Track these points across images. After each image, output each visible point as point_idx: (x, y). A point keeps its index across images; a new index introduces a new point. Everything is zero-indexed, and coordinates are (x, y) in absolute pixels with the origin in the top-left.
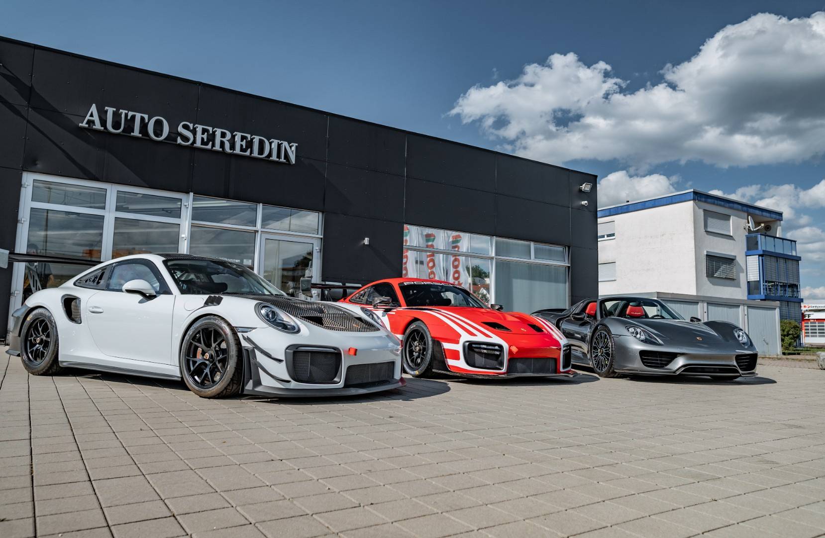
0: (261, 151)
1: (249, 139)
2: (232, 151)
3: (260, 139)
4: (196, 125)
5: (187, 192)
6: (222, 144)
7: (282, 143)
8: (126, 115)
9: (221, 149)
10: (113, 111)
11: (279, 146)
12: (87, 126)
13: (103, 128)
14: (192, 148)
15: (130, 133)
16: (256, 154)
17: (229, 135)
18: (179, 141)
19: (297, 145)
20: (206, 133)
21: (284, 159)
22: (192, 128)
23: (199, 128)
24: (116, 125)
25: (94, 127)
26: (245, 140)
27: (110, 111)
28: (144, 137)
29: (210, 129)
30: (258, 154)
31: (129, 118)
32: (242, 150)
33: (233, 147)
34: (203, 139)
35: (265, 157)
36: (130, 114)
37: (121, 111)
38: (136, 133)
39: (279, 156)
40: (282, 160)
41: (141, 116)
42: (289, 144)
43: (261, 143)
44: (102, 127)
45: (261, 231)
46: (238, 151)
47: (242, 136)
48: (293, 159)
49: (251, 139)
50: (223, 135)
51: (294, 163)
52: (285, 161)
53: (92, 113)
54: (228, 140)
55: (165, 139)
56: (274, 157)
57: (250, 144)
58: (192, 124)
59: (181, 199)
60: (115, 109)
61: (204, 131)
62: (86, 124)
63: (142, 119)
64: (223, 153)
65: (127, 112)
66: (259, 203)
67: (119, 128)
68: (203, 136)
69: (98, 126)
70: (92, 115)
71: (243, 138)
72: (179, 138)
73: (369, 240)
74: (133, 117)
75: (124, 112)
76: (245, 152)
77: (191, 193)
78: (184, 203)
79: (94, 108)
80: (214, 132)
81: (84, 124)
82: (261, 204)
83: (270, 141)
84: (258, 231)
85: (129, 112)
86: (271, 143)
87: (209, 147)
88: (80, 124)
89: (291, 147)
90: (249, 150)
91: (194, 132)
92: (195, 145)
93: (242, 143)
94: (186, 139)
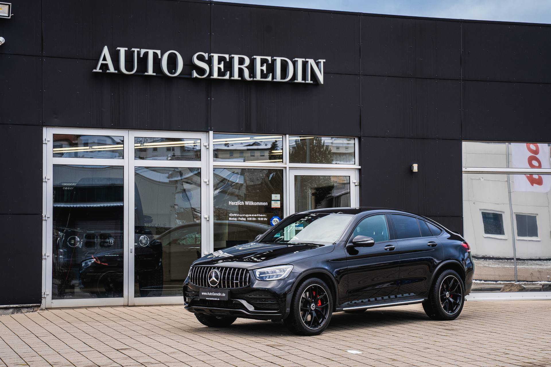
0: (284, 74)
1: (270, 62)
2: (252, 79)
3: (281, 60)
4: (212, 54)
5: (207, 131)
6: (241, 71)
7: (308, 62)
8: (139, 53)
9: (240, 79)
10: (125, 50)
11: (305, 64)
12: (101, 71)
13: (116, 72)
14: (209, 81)
15: (145, 73)
16: (278, 78)
17: (247, 61)
18: (195, 75)
19: (325, 60)
20: (223, 62)
21: (311, 80)
22: (207, 59)
23: (216, 57)
24: (129, 65)
25: (108, 71)
26: (265, 64)
27: (122, 51)
28: (159, 75)
29: (227, 56)
30: (281, 79)
31: (142, 56)
32: (263, 75)
33: (252, 73)
34: (219, 69)
35: (289, 80)
36: (143, 51)
37: (133, 49)
38: (150, 71)
39: (304, 77)
40: (309, 81)
41: (154, 52)
42: (315, 61)
43: (284, 66)
44: (115, 70)
45: (289, 167)
46: (258, 77)
47: (261, 59)
48: (321, 77)
49: (272, 60)
50: (241, 61)
51: (322, 82)
52: (312, 82)
53: (104, 56)
54: (246, 67)
55: (180, 74)
56: (300, 79)
57: (271, 68)
58: (207, 54)
59: (201, 139)
60: (127, 49)
61: (220, 59)
62: (100, 69)
63: (155, 55)
64: (242, 81)
65: (139, 50)
66: (285, 135)
67: (132, 70)
68: (220, 66)
69: (112, 69)
70: (105, 59)
71: (263, 62)
72: (194, 71)
73: (418, 166)
74: (146, 54)
75: (136, 50)
76: (266, 77)
77: (210, 131)
78: (204, 143)
79: (106, 51)
80: (231, 59)
81: (98, 70)
82: (287, 136)
83: (294, 60)
84: (286, 168)
85: (141, 49)
86: (295, 63)
87: (227, 77)
88: (94, 70)
89: (318, 64)
90: (271, 74)
91: (210, 62)
92: (212, 77)
93: (263, 68)
94: (201, 71)
